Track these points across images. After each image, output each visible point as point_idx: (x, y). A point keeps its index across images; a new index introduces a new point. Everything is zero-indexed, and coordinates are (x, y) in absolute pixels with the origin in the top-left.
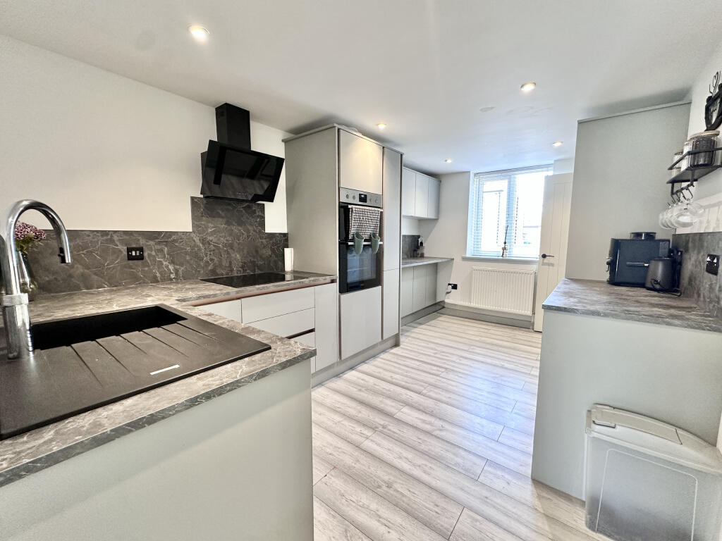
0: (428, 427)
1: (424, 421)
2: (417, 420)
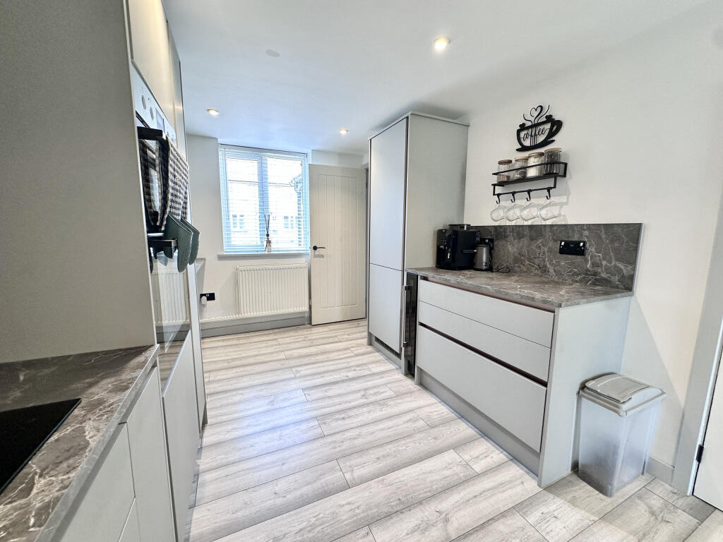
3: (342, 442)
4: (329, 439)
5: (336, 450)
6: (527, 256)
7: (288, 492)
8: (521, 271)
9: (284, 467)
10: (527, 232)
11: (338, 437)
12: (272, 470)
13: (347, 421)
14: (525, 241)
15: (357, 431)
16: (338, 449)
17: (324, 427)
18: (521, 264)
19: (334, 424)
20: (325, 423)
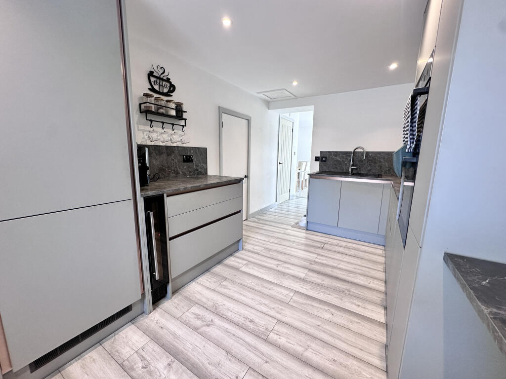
0: (286, 265)
1: (288, 268)
2: (294, 269)
3: (274, 308)
4: (279, 316)
5: (283, 308)
6: (167, 166)
7: (326, 311)
8: (165, 177)
9: (319, 323)
10: (164, 150)
11: (272, 313)
12: (327, 327)
13: (252, 317)
14: (164, 156)
15: (257, 307)
16: (280, 307)
17: (270, 328)
18: (164, 172)
19: (262, 323)
20: (267, 329)
